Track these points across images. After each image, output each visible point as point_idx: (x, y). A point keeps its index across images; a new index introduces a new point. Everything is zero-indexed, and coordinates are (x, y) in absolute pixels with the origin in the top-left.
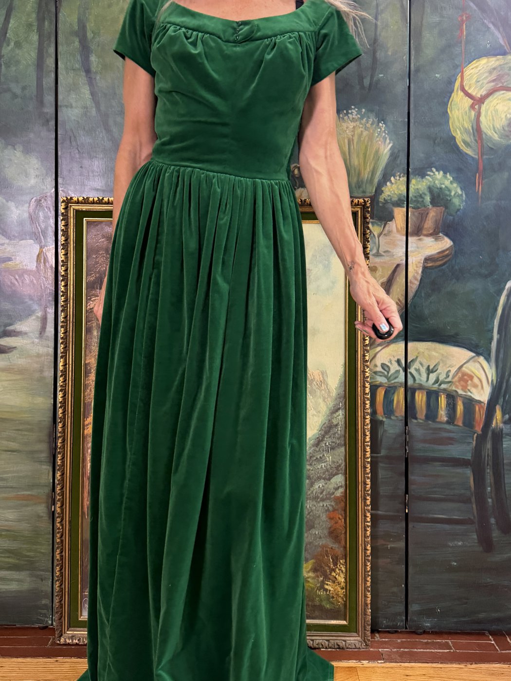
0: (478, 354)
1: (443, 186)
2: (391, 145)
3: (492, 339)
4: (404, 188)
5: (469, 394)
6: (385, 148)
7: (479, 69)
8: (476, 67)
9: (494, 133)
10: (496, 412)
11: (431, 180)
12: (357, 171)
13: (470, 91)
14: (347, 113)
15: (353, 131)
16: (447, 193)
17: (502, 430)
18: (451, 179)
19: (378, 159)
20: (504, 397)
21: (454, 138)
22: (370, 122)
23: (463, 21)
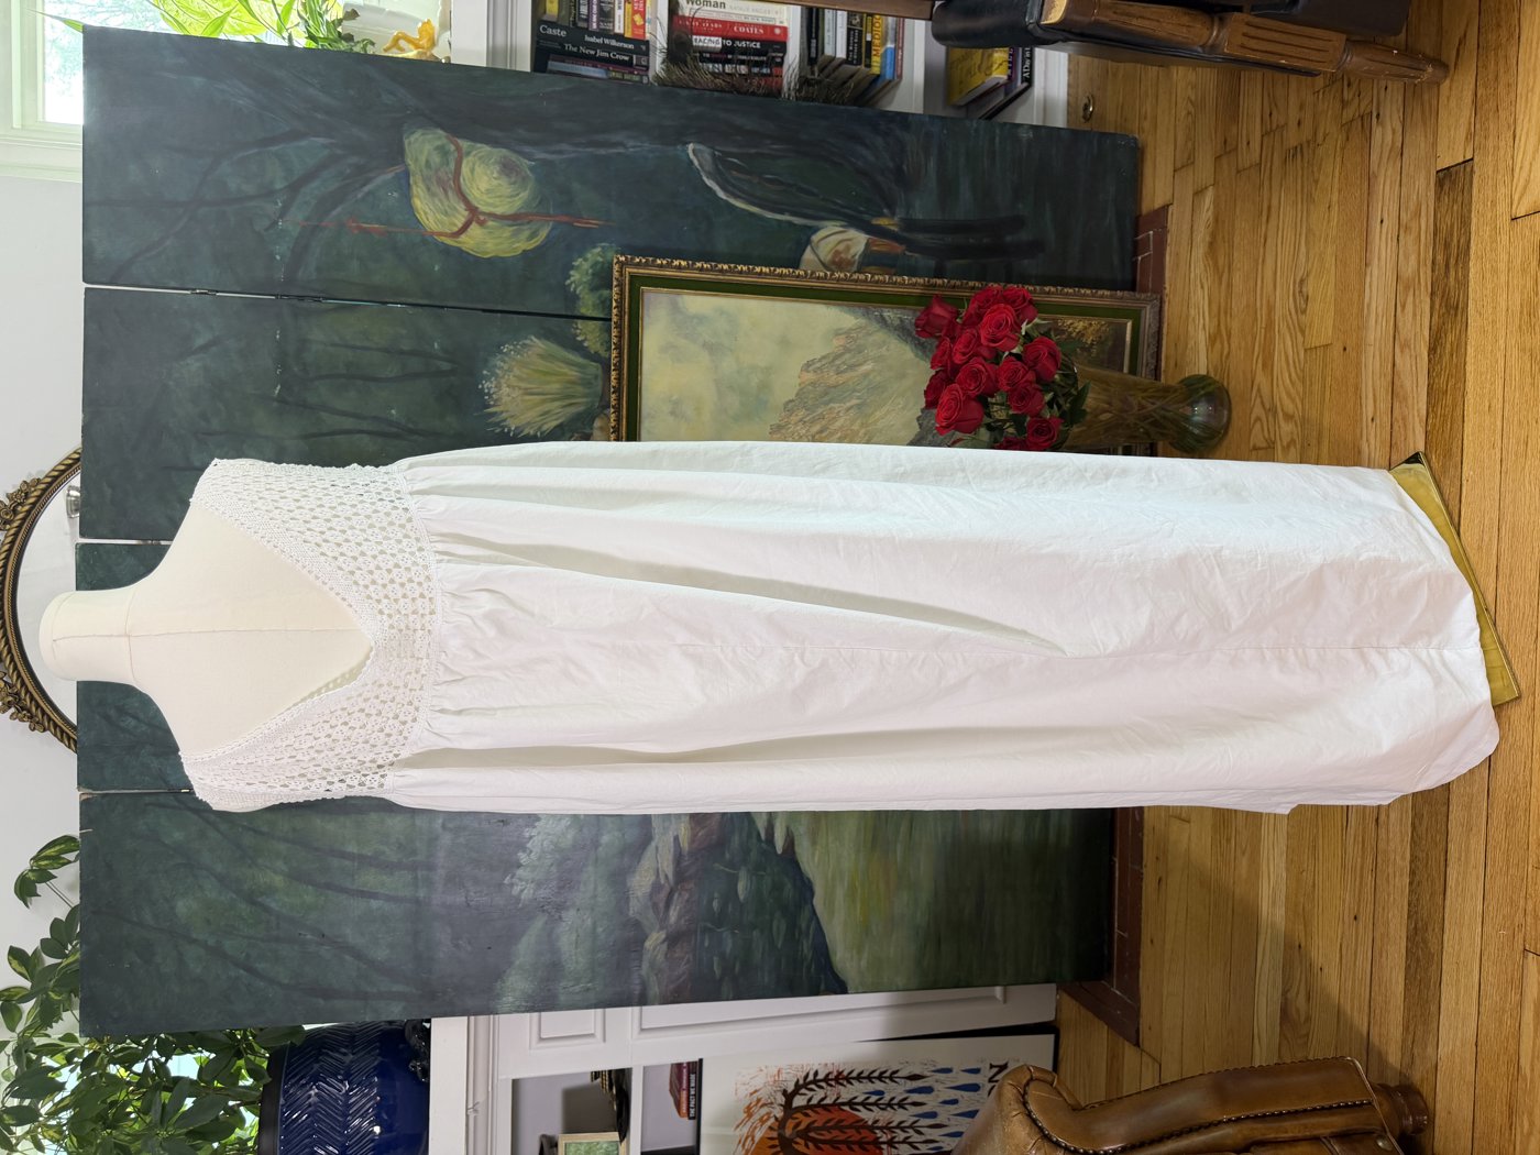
0: (808, 242)
1: (590, 271)
2: (533, 338)
3: (790, 223)
4: (591, 323)
5: (857, 257)
6: (538, 345)
7: (427, 210)
8: (426, 213)
9: (517, 198)
10: (879, 226)
11: (581, 288)
12: (569, 385)
13: (460, 225)
14: (488, 394)
15: (514, 387)
16: (599, 266)
17: (902, 220)
18: (580, 260)
19: (550, 355)
20: (861, 212)
21: (524, 251)
22: (502, 364)
23: (359, 228)
